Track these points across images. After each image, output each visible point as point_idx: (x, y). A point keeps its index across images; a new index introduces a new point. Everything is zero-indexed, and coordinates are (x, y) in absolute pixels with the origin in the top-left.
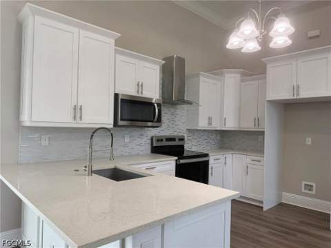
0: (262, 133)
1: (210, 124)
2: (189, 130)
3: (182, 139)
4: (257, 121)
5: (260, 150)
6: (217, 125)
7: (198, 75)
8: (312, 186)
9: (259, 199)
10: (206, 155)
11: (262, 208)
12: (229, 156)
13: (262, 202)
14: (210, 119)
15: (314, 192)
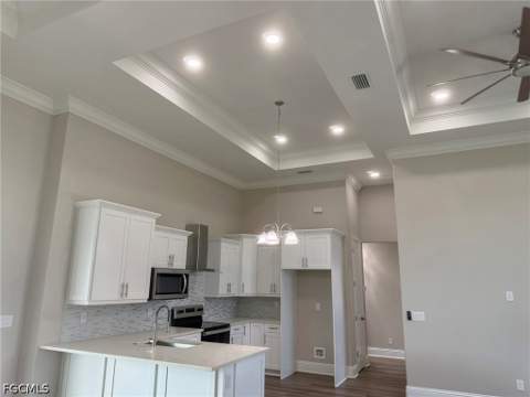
0: (278, 299)
1: (229, 290)
2: (206, 298)
3: (201, 309)
4: (274, 288)
5: (276, 317)
6: (235, 292)
7: (219, 241)
8: (321, 351)
9: (276, 368)
10: (227, 326)
11: (279, 378)
12: (247, 325)
13: (279, 372)
14: (229, 285)
15: (323, 357)
